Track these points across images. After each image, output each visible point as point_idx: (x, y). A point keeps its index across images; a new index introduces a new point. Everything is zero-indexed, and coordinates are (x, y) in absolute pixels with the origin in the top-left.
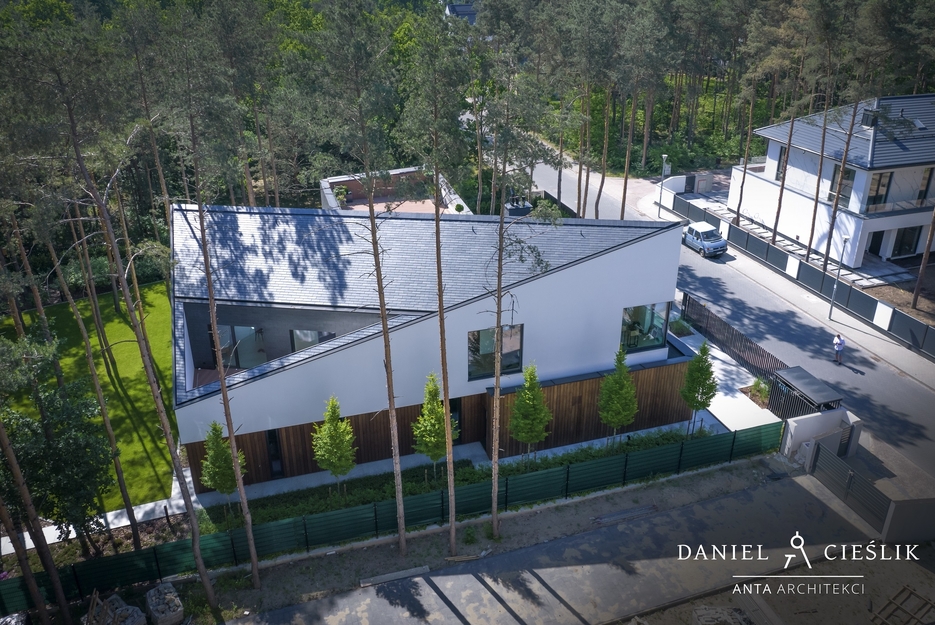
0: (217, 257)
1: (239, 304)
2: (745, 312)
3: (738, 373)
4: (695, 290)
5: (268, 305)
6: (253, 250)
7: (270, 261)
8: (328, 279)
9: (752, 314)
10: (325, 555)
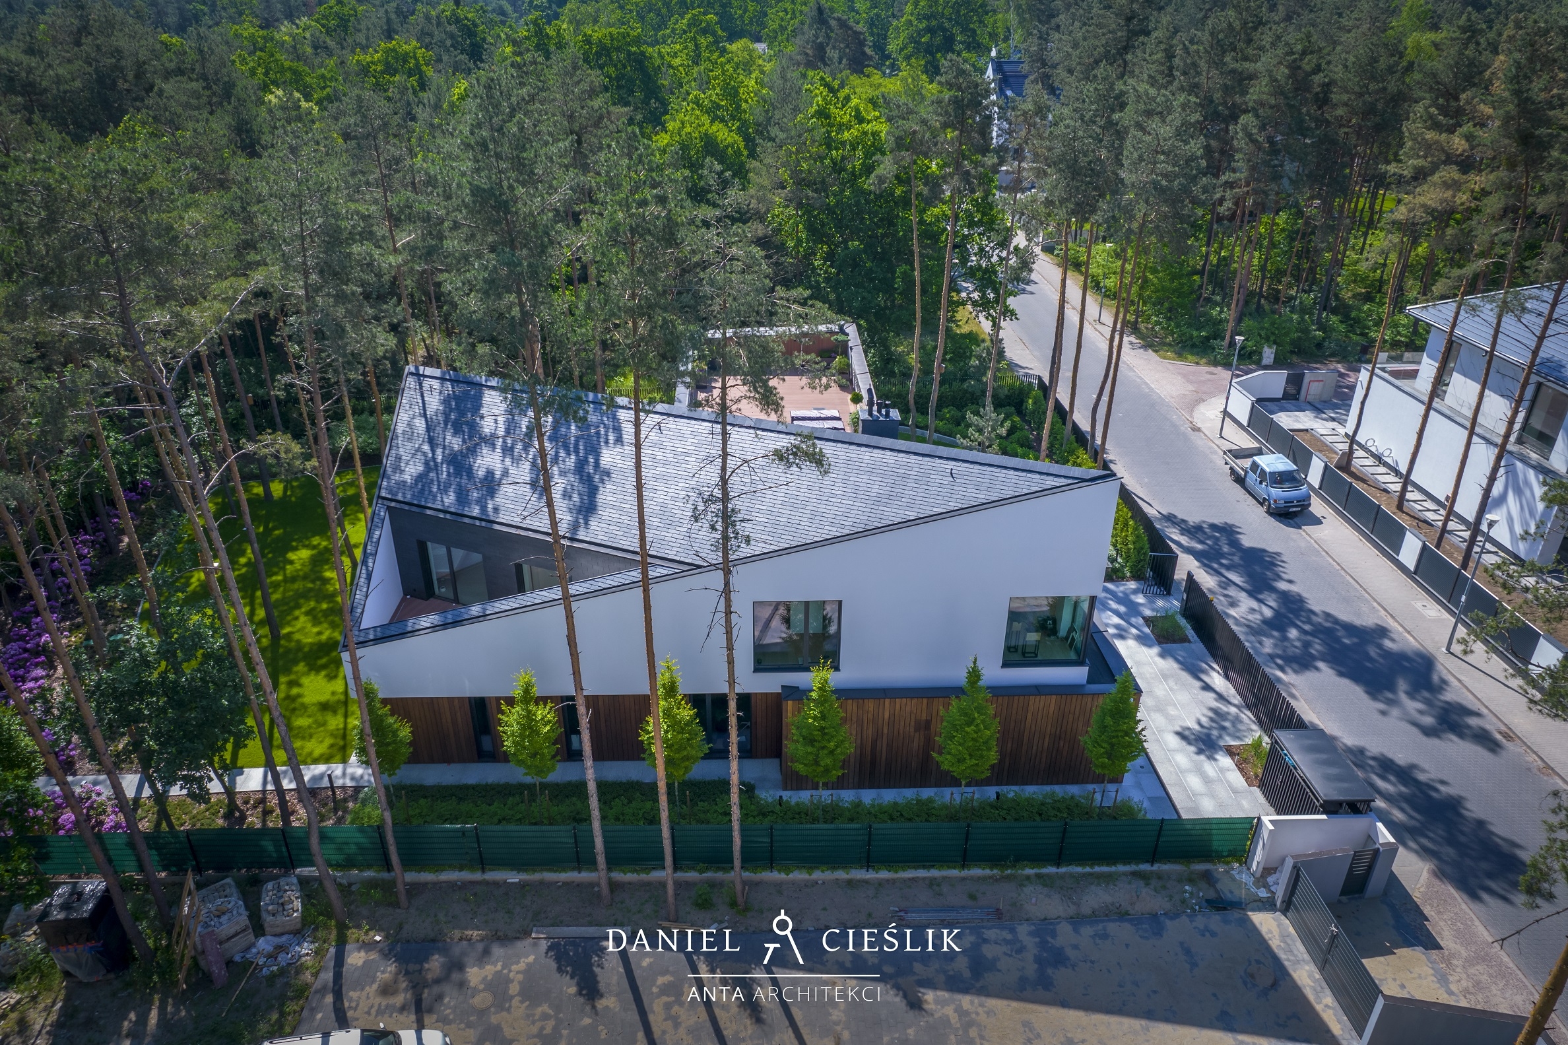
0: (444, 447)
1: (454, 518)
2: (1298, 617)
3: (1237, 720)
4: (1228, 568)
5: (489, 525)
6: (490, 441)
7: (508, 461)
8: (575, 497)
9: (1309, 622)
10: (505, 882)
